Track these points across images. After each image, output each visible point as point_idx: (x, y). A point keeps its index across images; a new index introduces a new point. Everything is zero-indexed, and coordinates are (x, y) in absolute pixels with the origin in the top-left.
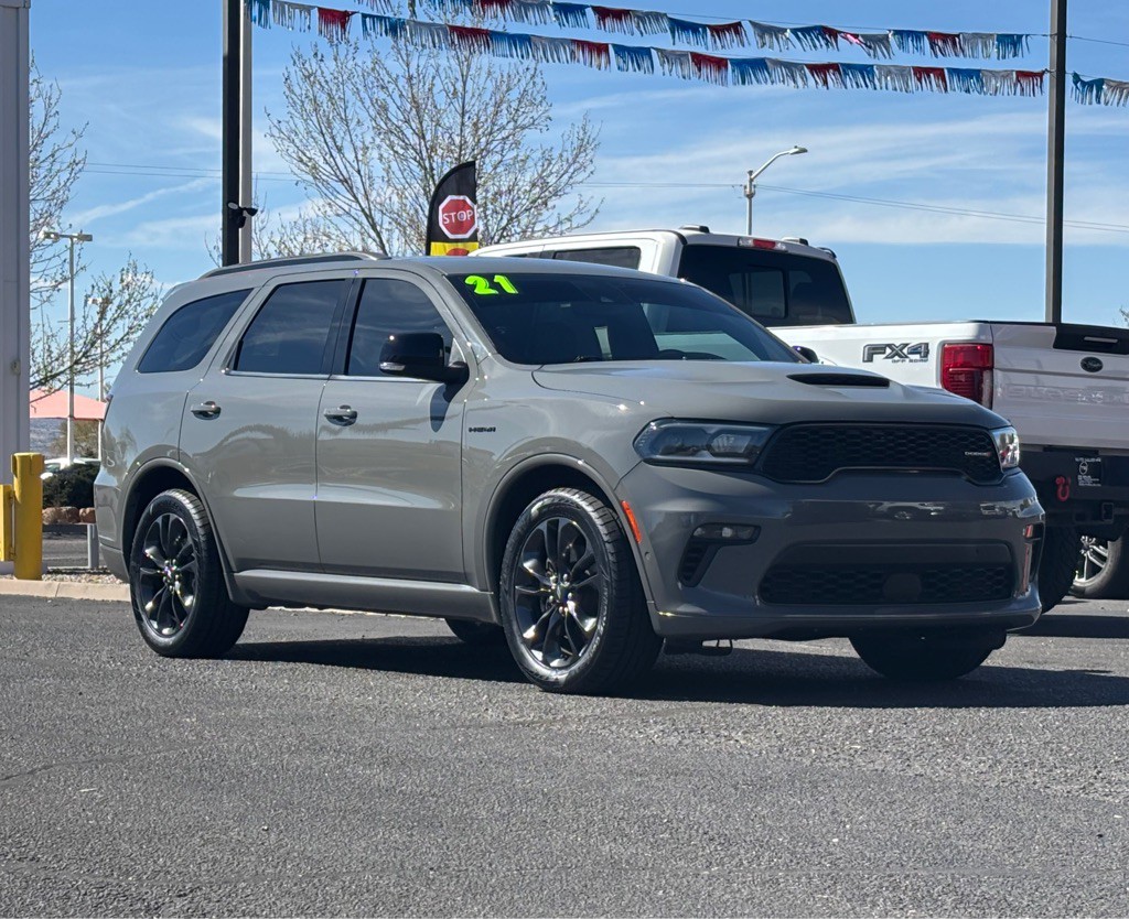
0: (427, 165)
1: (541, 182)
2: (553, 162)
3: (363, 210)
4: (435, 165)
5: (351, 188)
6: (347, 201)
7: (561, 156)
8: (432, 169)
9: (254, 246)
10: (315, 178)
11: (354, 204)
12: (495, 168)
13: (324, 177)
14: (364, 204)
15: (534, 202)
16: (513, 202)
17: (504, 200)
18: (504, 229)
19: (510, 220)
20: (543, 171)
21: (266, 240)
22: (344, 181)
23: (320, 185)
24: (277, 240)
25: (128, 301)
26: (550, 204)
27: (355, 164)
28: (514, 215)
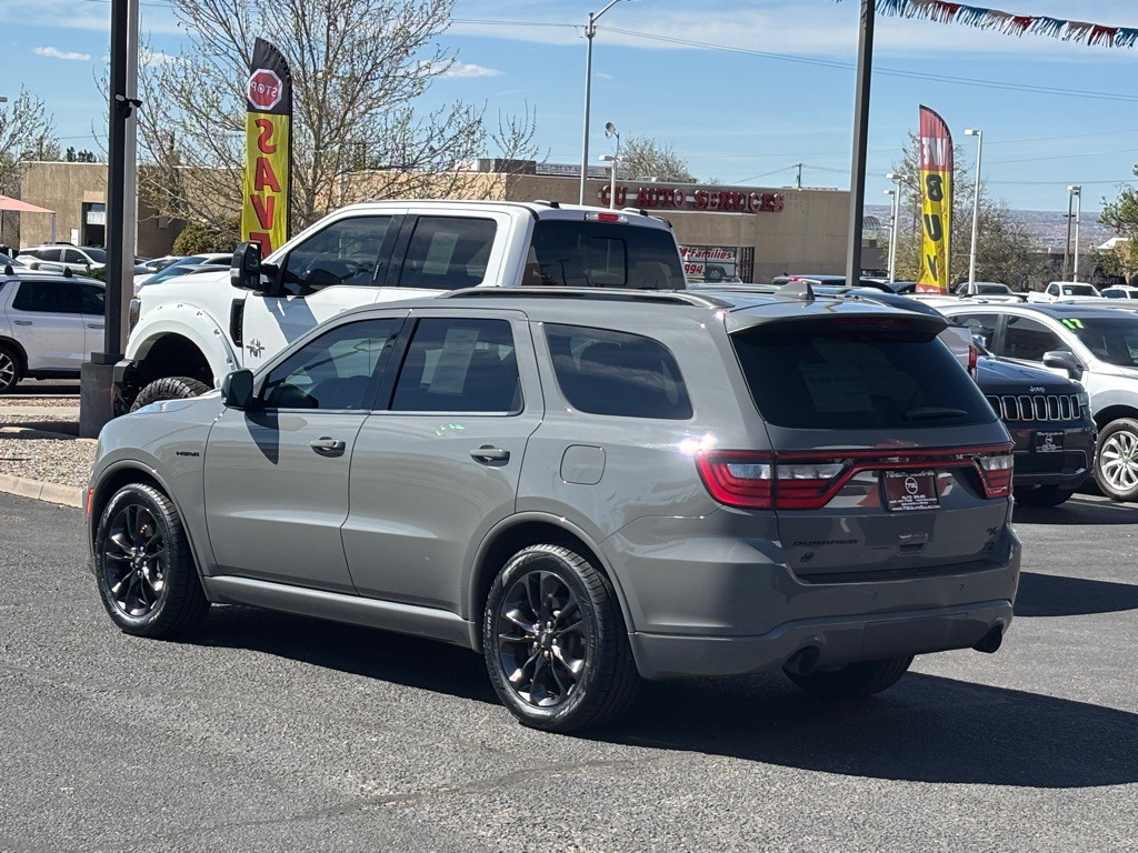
0: (300, 12)
1: (403, 33)
2: (415, 14)
3: (240, 51)
4: (306, 13)
5: (229, 30)
6: (226, 42)
7: (422, 8)
8: (304, 15)
9: (139, 80)
10: (196, 19)
11: (232, 45)
12: (361, 18)
13: (205, 19)
14: (242, 46)
15: (397, 49)
16: (377, 49)
17: (369, 47)
18: (369, 73)
19: (375, 65)
20: (405, 23)
21: (149, 75)
22: (224, 23)
23: (200, 26)
24: (160, 75)
25: (21, 130)
26: (410, 52)
27: (233, 8)
28: (378, 61)
